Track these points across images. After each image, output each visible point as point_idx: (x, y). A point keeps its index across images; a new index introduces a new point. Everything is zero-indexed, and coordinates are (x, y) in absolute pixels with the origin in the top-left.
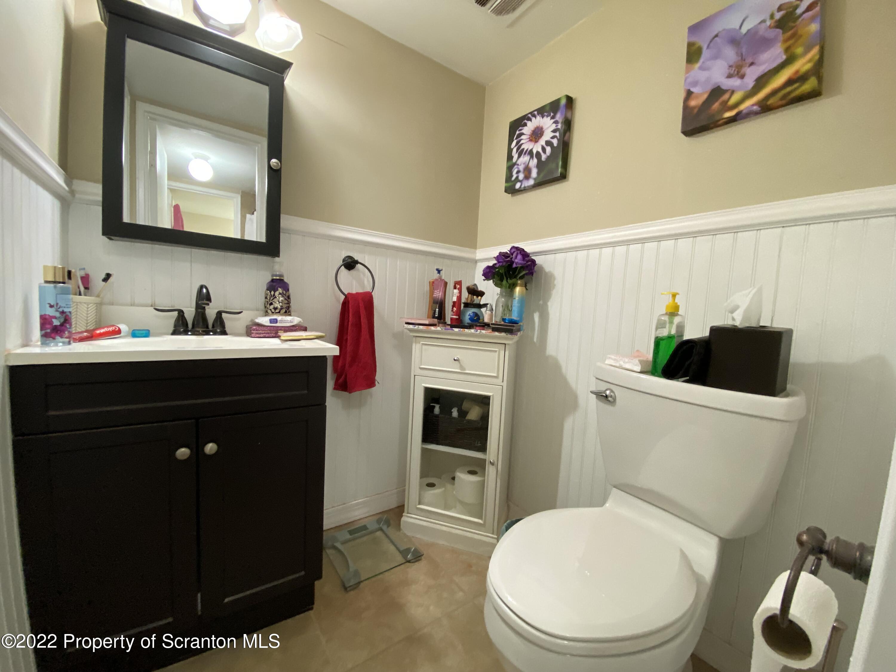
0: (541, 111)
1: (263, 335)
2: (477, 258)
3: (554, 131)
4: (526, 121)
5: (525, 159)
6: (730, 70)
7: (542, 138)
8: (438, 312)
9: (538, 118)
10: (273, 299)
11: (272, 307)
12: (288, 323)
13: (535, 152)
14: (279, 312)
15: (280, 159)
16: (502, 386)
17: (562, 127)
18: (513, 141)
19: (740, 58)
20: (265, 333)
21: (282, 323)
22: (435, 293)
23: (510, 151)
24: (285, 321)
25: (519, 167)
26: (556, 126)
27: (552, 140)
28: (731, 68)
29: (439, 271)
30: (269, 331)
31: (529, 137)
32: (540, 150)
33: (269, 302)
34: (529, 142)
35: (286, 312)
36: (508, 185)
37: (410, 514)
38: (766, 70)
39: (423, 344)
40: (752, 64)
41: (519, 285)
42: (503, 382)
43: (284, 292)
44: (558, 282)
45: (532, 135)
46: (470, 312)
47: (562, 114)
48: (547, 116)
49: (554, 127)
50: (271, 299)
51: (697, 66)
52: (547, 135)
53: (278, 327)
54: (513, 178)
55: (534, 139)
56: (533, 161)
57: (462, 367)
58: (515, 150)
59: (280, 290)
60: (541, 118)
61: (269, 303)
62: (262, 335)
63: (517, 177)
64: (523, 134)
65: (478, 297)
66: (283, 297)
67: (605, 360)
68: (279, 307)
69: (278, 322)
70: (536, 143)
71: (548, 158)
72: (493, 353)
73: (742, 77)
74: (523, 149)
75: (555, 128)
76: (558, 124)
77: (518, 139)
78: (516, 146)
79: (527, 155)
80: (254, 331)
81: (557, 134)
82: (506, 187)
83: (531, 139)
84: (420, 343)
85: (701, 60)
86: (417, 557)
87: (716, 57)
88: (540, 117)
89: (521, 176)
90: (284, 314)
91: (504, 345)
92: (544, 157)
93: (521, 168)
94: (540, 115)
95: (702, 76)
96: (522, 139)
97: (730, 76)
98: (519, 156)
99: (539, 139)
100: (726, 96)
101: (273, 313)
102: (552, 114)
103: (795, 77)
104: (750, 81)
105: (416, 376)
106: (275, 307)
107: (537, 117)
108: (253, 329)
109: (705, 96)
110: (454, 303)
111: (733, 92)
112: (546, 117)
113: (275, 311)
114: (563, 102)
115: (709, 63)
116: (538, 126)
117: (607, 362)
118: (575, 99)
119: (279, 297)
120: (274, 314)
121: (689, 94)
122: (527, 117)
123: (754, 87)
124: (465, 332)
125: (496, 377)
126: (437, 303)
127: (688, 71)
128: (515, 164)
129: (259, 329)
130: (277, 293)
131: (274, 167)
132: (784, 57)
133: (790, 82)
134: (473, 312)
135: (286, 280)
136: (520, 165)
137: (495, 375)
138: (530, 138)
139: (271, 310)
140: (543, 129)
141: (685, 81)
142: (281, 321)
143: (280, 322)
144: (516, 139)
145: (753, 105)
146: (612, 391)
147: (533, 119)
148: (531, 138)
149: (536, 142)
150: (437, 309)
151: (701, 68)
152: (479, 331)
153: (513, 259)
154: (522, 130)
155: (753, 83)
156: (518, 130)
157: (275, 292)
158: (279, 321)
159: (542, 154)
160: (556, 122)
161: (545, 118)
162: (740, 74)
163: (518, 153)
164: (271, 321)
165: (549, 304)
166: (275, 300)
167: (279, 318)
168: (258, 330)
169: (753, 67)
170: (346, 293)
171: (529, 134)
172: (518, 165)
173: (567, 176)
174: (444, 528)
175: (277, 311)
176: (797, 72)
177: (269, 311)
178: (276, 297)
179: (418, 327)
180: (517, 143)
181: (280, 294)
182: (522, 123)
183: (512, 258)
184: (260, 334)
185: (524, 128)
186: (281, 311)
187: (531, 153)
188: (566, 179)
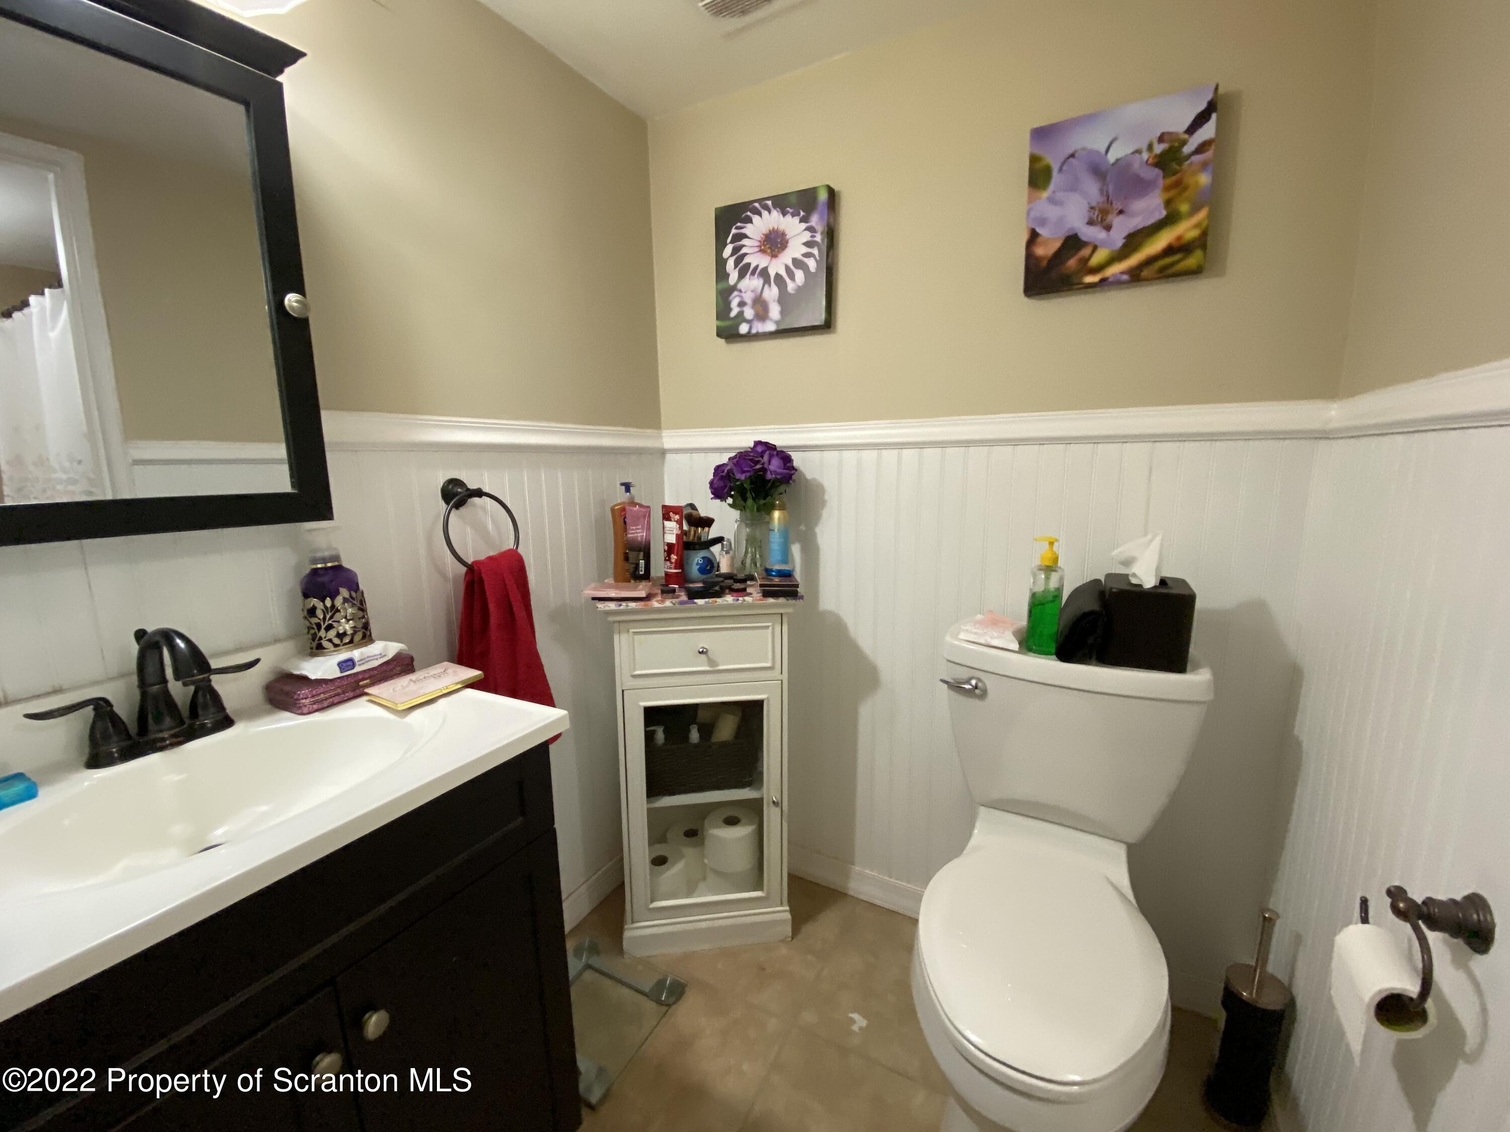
0: (781, 203)
1: (328, 701)
2: (667, 446)
3: (808, 244)
4: (749, 213)
5: (751, 284)
6: (1092, 214)
7: (785, 251)
8: (643, 566)
9: (775, 214)
10: (331, 617)
11: (332, 634)
12: (377, 659)
13: (772, 274)
14: (351, 642)
15: (301, 290)
16: (782, 680)
17: (823, 240)
18: (725, 245)
19: (1105, 198)
20: (331, 697)
21: (363, 664)
22: (631, 532)
23: (721, 263)
24: (368, 657)
25: (743, 295)
26: (812, 237)
27: (806, 260)
28: (1093, 211)
29: (627, 487)
30: (339, 690)
31: (757, 244)
32: (783, 273)
33: (324, 623)
34: (759, 253)
35: (364, 637)
36: (722, 324)
37: (639, 922)
38: (1140, 227)
39: (634, 633)
40: (1121, 212)
41: (777, 508)
42: (782, 673)
43: (354, 594)
44: (831, 495)
45: (764, 242)
46: (698, 557)
47: (821, 218)
48: (793, 215)
49: (807, 236)
50: (328, 617)
51: (1045, 195)
52: (795, 249)
53: (358, 673)
54: (733, 314)
55: (769, 251)
56: (771, 290)
57: (711, 662)
58: (731, 263)
59: (344, 592)
60: (781, 216)
61: (323, 627)
62: (326, 704)
63: (741, 314)
64: (745, 236)
65: (704, 528)
66: (353, 605)
67: (958, 634)
68: (350, 632)
69: (357, 663)
70: (773, 259)
71: (799, 289)
72: (765, 631)
73: (1108, 228)
74: (749, 265)
75: (809, 239)
76: (815, 234)
77: (736, 244)
78: (732, 255)
79: (757, 276)
80: (307, 701)
81: (815, 251)
82: (718, 328)
83: (763, 249)
84: (628, 631)
85: (1052, 187)
86: (678, 991)
87: (1073, 187)
88: (778, 212)
89: (749, 313)
90: (361, 642)
91: (780, 615)
92: (791, 287)
93: (748, 298)
94: (778, 209)
95: (1053, 213)
96: (744, 246)
97: (1091, 223)
98: (742, 276)
99: (779, 252)
100: (1086, 252)
101: (336, 646)
102: (802, 213)
103: (1176, 244)
104: (1117, 237)
105: (625, 692)
106: (341, 632)
107: (772, 212)
108: (305, 697)
109: (1057, 245)
110: (670, 546)
111: (1095, 248)
112: (791, 216)
113: (342, 642)
114: (823, 196)
115: (1060, 195)
116: (776, 228)
117: (962, 636)
118: (839, 192)
119: (345, 610)
120: (340, 648)
121: (1033, 237)
122: (751, 206)
123: (1125, 246)
124: (717, 603)
125: (771, 668)
126: (640, 551)
127: (1031, 200)
128: (734, 288)
129: (317, 692)
130: (339, 601)
131: (291, 310)
132: (1164, 213)
133: (1169, 250)
134: (703, 558)
135: (346, 564)
136: (745, 293)
137: (768, 665)
138: (760, 246)
139: (330, 640)
140: (786, 235)
141: (1028, 214)
142: (363, 661)
143: (360, 663)
144: (732, 242)
145: (1122, 273)
146: (979, 680)
147: (765, 213)
148: (763, 247)
149: (774, 256)
150: (641, 561)
151: (1052, 201)
152: (740, 599)
153: (766, 466)
154: (744, 229)
155: (1124, 241)
156: (734, 227)
157: (333, 599)
158: (358, 661)
159: (788, 280)
160: (811, 229)
161: (789, 217)
162: (1105, 223)
163: (737, 269)
164: (343, 665)
165: (818, 530)
166: (337, 616)
167: (356, 654)
168: (315, 696)
169: (1121, 217)
170: (470, 561)
171: (759, 239)
172: (740, 291)
173: (832, 326)
174: (704, 925)
175: (347, 640)
176: (1179, 238)
177: (325, 643)
178: (338, 611)
179: (627, 606)
180: (736, 250)
181: (345, 600)
182: (743, 216)
183: (763, 464)
184: (322, 701)
185: (746, 225)
186: (355, 637)
187: (764, 273)
188: (832, 329)
